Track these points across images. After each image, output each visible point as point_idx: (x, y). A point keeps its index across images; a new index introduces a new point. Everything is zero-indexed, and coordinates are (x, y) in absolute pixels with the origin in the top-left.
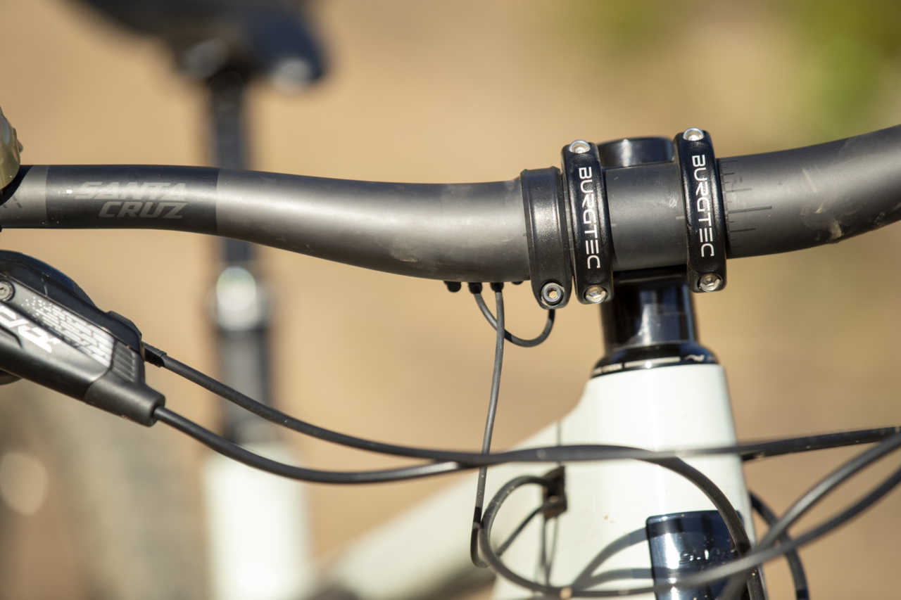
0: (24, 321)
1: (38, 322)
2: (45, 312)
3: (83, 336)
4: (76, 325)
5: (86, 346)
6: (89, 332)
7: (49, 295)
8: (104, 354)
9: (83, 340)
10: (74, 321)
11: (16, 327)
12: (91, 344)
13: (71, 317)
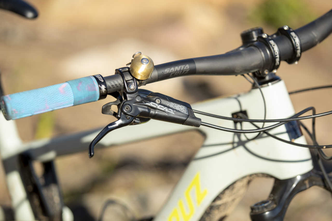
0: (166, 108)
1: (169, 107)
2: (169, 104)
3: (180, 108)
4: (178, 106)
5: (182, 111)
6: (181, 107)
7: (169, 100)
8: (186, 112)
9: (180, 109)
10: (177, 105)
11: (165, 110)
12: (183, 110)
13: (176, 104)
